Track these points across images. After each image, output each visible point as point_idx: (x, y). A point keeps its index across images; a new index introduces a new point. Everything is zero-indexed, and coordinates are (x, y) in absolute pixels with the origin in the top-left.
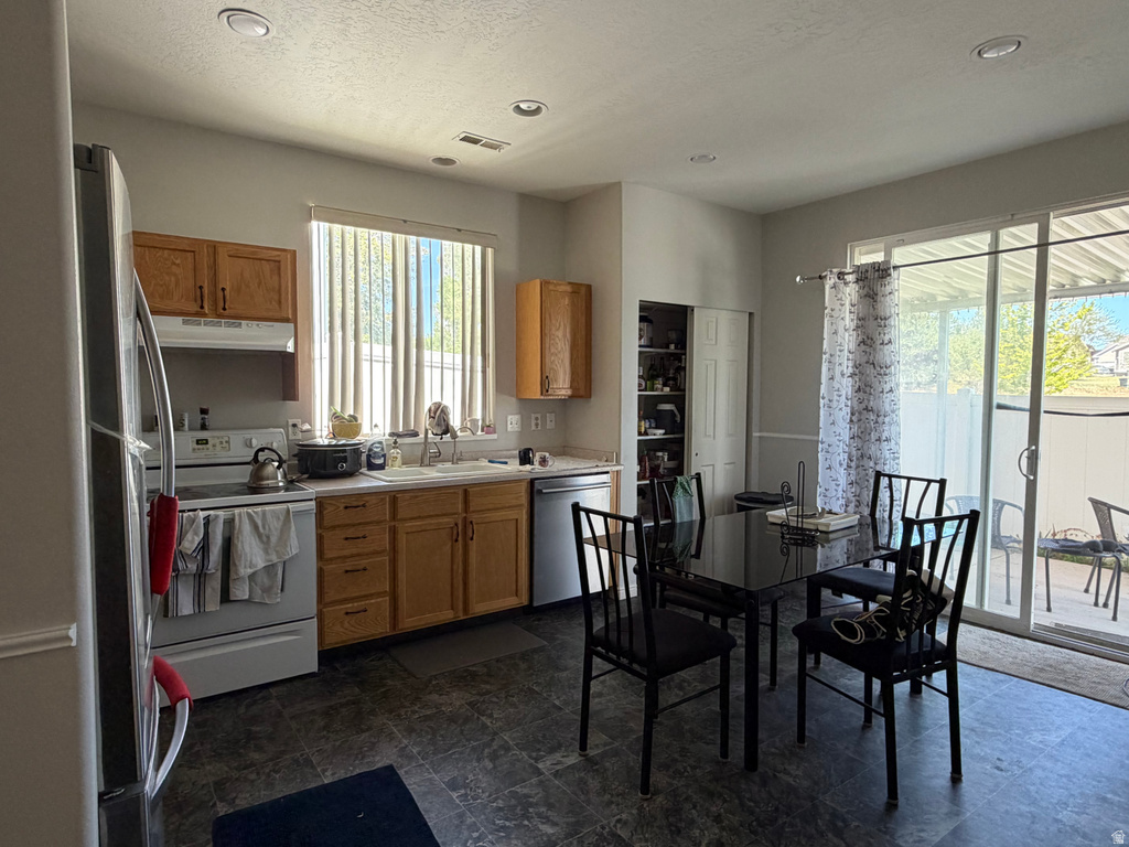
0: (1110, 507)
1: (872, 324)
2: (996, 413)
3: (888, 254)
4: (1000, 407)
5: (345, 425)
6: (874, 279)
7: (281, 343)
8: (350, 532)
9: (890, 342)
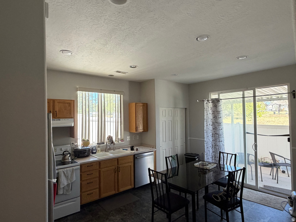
0: (274, 154)
1: (216, 113)
2: (246, 134)
3: (219, 96)
4: (247, 133)
5: (86, 143)
6: (216, 102)
7: (71, 124)
8: (88, 173)
9: (221, 117)
